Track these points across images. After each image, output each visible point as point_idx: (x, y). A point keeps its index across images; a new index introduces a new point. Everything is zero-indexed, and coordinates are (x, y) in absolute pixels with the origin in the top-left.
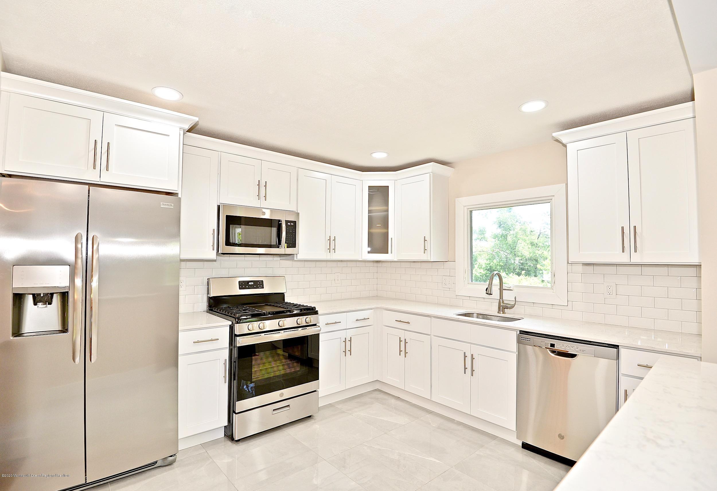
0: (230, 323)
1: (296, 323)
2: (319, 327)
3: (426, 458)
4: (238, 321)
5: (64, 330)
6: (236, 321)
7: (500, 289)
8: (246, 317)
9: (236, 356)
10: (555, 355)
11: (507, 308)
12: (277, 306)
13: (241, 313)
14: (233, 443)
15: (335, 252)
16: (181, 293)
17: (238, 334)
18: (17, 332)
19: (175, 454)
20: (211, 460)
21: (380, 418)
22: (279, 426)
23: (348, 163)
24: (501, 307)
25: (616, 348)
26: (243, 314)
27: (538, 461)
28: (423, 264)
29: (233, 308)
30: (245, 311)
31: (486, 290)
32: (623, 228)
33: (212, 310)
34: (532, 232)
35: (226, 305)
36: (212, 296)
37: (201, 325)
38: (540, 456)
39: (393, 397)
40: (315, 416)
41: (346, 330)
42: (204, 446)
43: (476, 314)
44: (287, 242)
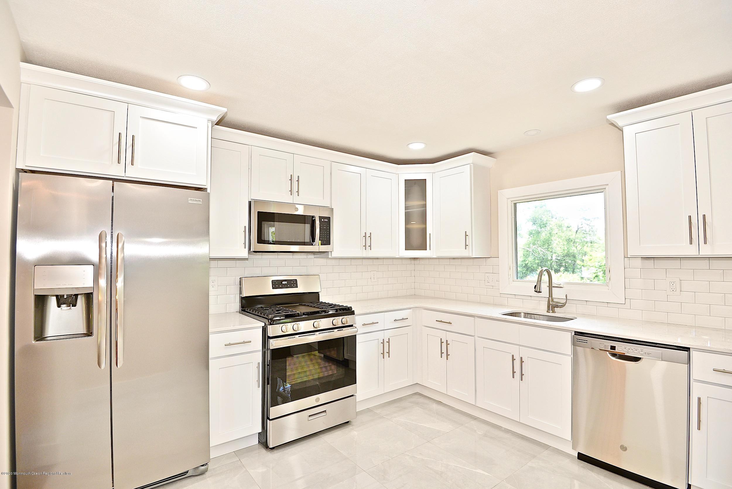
0: (263, 324)
1: (332, 324)
2: (356, 328)
3: (473, 470)
4: (271, 322)
5: (89, 333)
6: (269, 322)
7: (549, 286)
8: (280, 318)
9: (269, 359)
10: (616, 358)
11: (557, 306)
12: (312, 306)
13: (274, 313)
14: (267, 451)
15: (370, 249)
16: (211, 293)
17: (271, 336)
18: (40, 335)
19: (207, 464)
20: (244, 469)
21: (422, 425)
22: (316, 433)
23: (383, 156)
24: (551, 306)
25: (687, 351)
26: (276, 315)
27: (596, 474)
28: (463, 260)
29: (267, 309)
30: (278, 312)
31: (535, 288)
32: (690, 217)
33: (244, 311)
34: (569, 228)
35: (259, 305)
36: (244, 296)
37: (233, 326)
38: (599, 468)
39: (434, 402)
40: (352, 422)
41: (383, 331)
42: (237, 453)
43: (522, 314)
44: (321, 239)
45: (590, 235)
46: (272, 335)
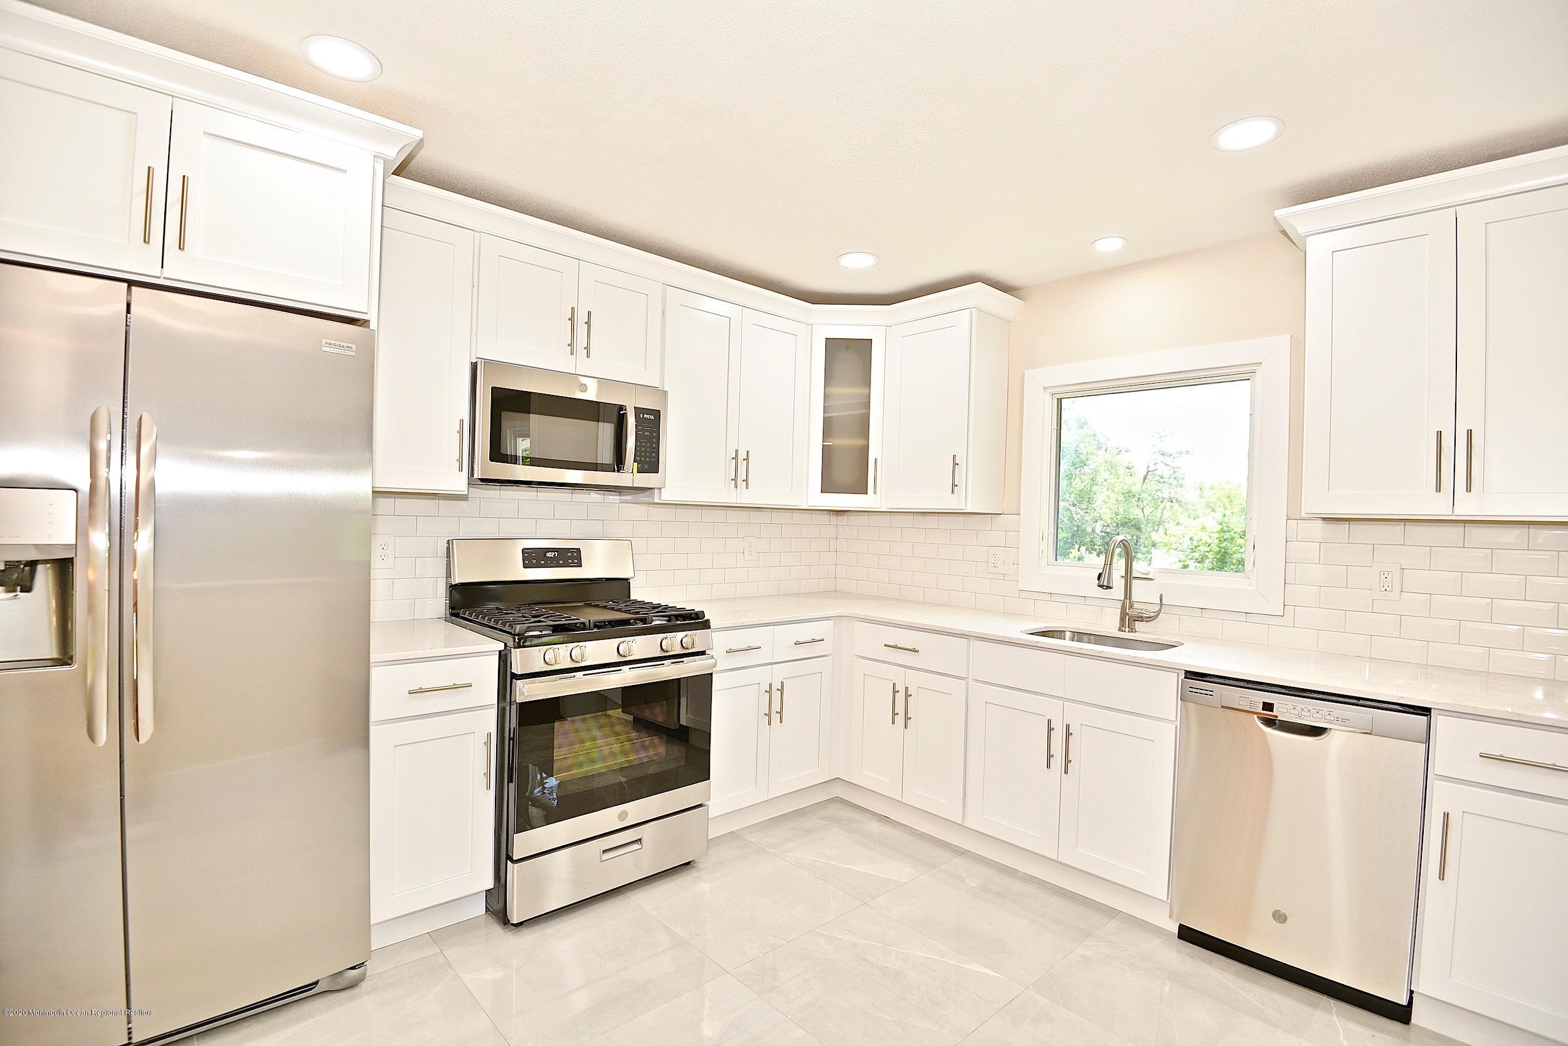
0: (501, 646)
1: (660, 648)
2: (713, 658)
3: (963, 965)
4: (519, 642)
5: (65, 658)
6: (514, 641)
7: (1126, 577)
8: (541, 633)
9: (514, 724)
10: (1275, 729)
11: (1140, 619)
12: (614, 608)
13: (526, 622)
14: (507, 930)
15: (747, 487)
17: (519, 673)
19: (363, 963)
20: (452, 973)
21: (848, 867)
22: (617, 888)
23: (781, 282)
24: (1127, 617)
25: (1426, 715)
26: (531, 625)
27: (1219, 970)
29: (509, 612)
30: (537, 619)
31: (1099, 578)
32: (1439, 434)
33: (457, 615)
34: (1130, 469)
35: (492, 603)
36: (457, 583)
37: (430, 649)
38: (1222, 957)
39: (872, 818)
40: (698, 862)
41: (771, 666)
42: (435, 936)
43: (1068, 634)
44: (638, 459)
45: (1171, 484)
46: (521, 670)
